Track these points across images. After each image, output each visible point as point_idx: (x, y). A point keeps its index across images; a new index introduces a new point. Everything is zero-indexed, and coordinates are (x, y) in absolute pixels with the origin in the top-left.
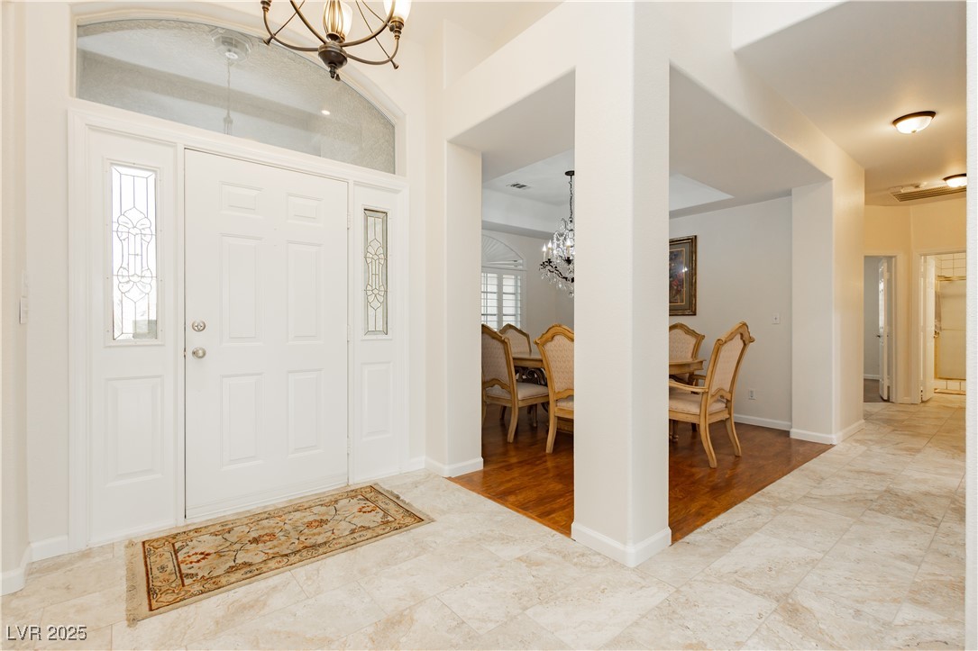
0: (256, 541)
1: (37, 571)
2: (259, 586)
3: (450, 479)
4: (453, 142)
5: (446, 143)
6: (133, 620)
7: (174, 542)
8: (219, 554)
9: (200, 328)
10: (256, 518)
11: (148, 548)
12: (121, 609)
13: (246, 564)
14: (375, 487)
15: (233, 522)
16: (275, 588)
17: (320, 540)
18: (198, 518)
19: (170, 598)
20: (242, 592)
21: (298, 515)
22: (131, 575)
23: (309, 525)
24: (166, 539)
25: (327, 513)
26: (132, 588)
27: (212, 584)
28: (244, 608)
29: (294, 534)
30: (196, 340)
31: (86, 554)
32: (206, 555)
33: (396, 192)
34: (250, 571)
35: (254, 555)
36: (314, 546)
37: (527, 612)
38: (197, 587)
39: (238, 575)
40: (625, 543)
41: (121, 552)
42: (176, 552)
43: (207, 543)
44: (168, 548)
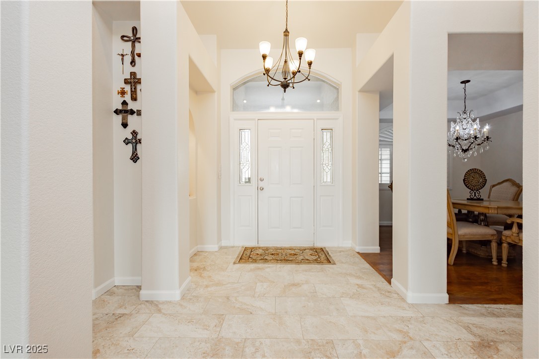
0: (272, 254)
1: (221, 248)
2: (266, 265)
3: (358, 253)
4: (361, 91)
5: (357, 93)
6: (234, 263)
7: (252, 249)
8: (261, 255)
9: (262, 180)
10: (277, 249)
11: (246, 249)
12: (233, 261)
13: (266, 259)
14: (323, 249)
15: (270, 248)
16: (269, 267)
17: (291, 259)
18: (262, 245)
19: (244, 261)
20: (260, 265)
21: (290, 251)
22: (239, 254)
23: (291, 254)
24: (251, 248)
25: (299, 253)
26: (238, 257)
27: (255, 261)
28: (259, 269)
29: (284, 255)
30: (261, 184)
31: (233, 247)
32: (258, 254)
33: (337, 119)
34: (266, 261)
35: (269, 257)
36: (287, 260)
37: (342, 298)
38: (251, 261)
39: (262, 261)
40: (407, 289)
41: (240, 249)
42: (251, 251)
43: (260, 252)
44: (250, 250)
